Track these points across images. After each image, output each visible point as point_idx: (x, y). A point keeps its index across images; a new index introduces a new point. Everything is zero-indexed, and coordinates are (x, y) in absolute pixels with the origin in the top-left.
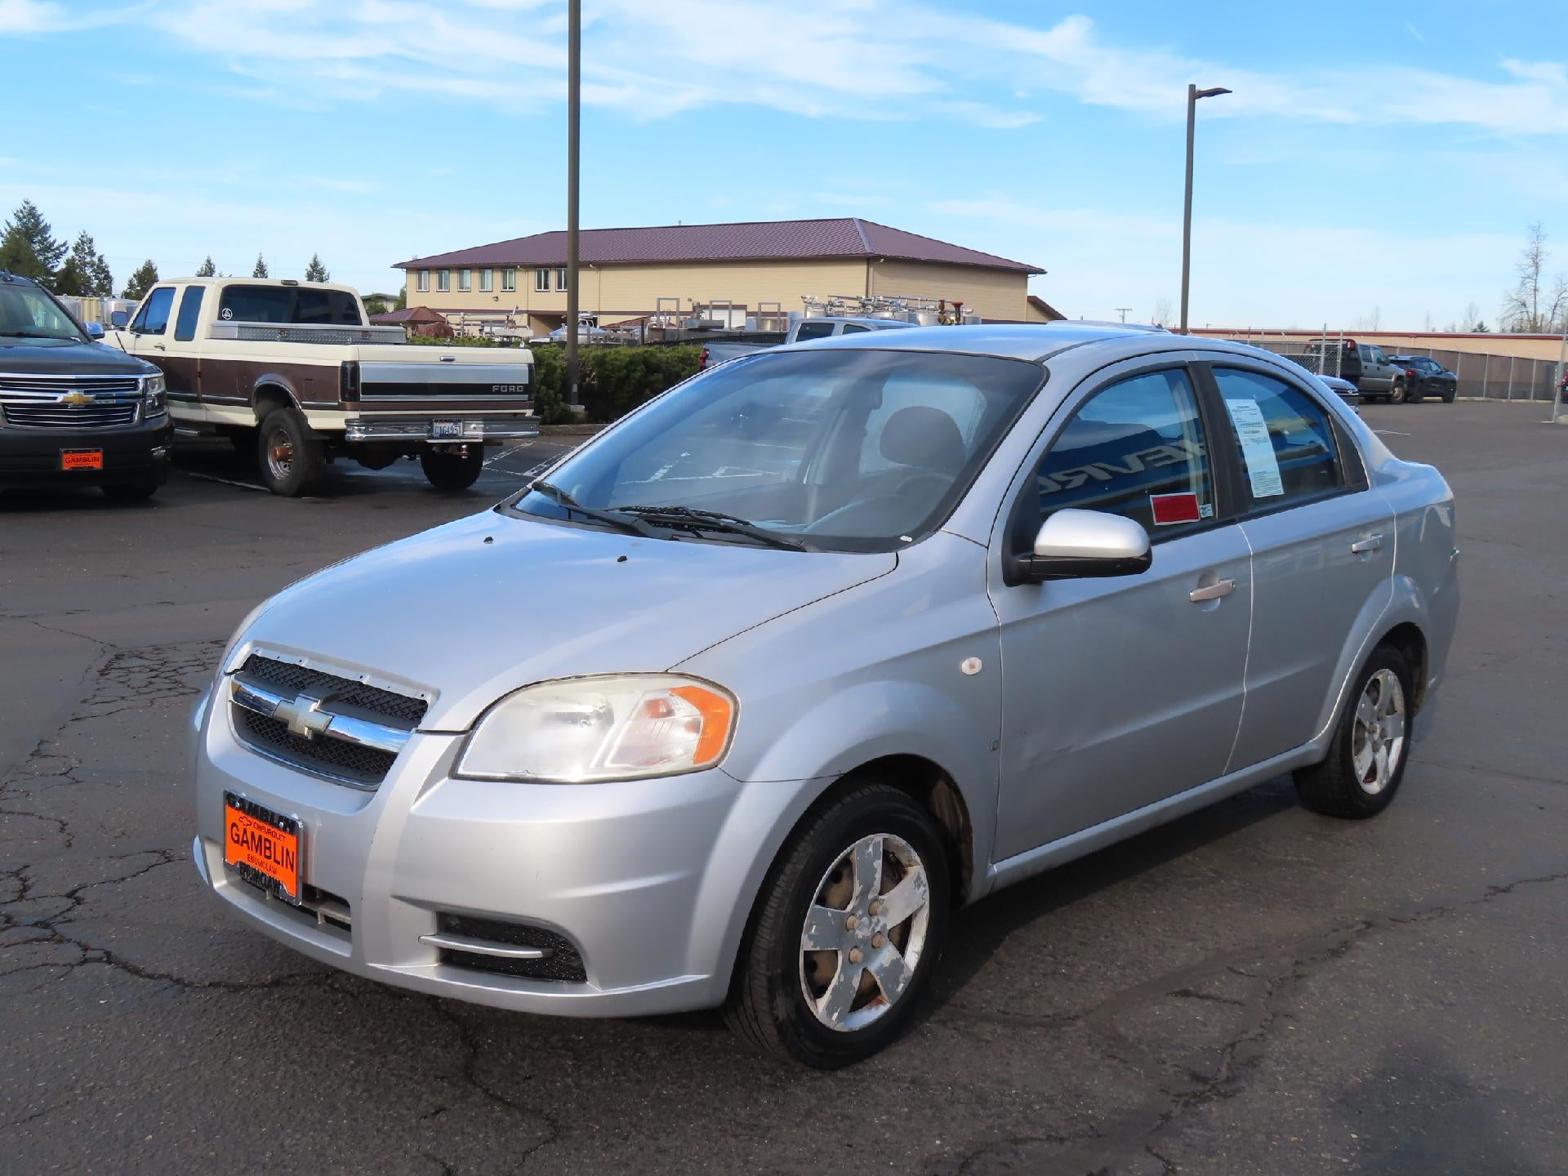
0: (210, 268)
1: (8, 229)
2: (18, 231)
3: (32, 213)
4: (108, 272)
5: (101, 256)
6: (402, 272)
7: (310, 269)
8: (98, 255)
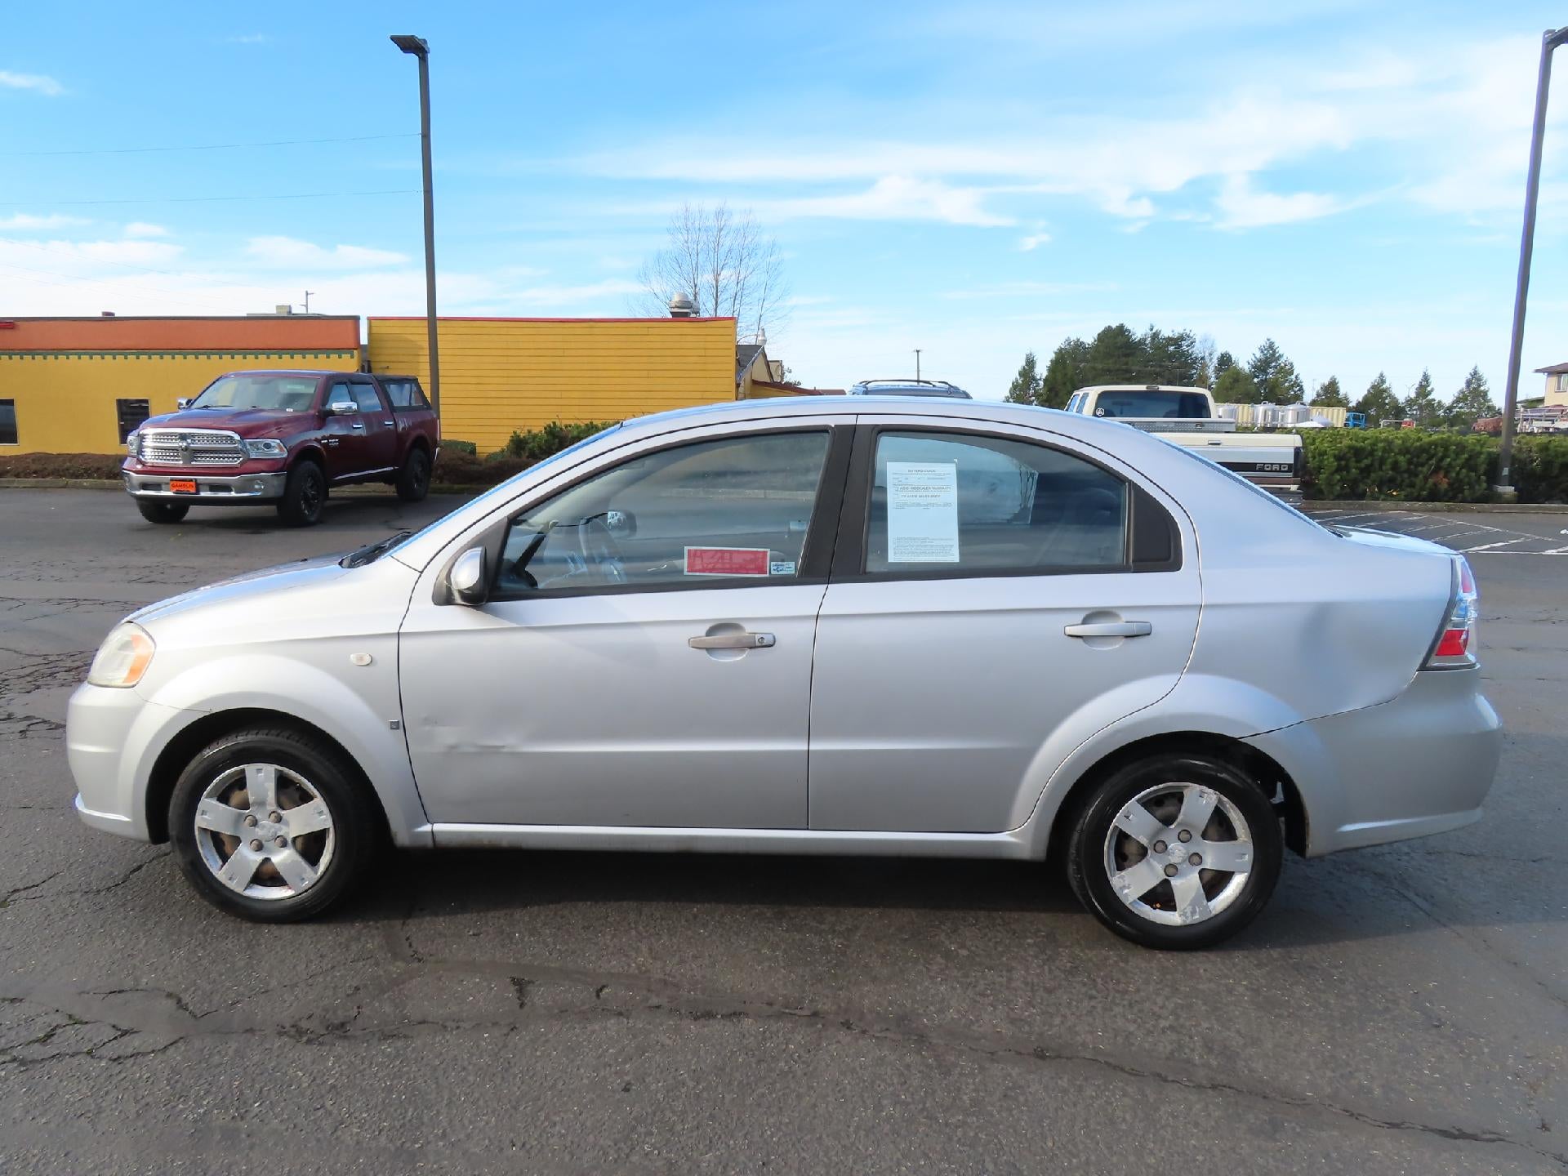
0: (1382, 380)
1: (1254, 359)
2: (1260, 361)
3: (1271, 346)
4: (1302, 386)
5: (1298, 375)
6: (1543, 376)
7: (1469, 377)
8: (1295, 373)
